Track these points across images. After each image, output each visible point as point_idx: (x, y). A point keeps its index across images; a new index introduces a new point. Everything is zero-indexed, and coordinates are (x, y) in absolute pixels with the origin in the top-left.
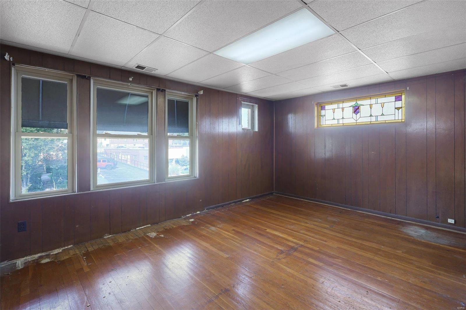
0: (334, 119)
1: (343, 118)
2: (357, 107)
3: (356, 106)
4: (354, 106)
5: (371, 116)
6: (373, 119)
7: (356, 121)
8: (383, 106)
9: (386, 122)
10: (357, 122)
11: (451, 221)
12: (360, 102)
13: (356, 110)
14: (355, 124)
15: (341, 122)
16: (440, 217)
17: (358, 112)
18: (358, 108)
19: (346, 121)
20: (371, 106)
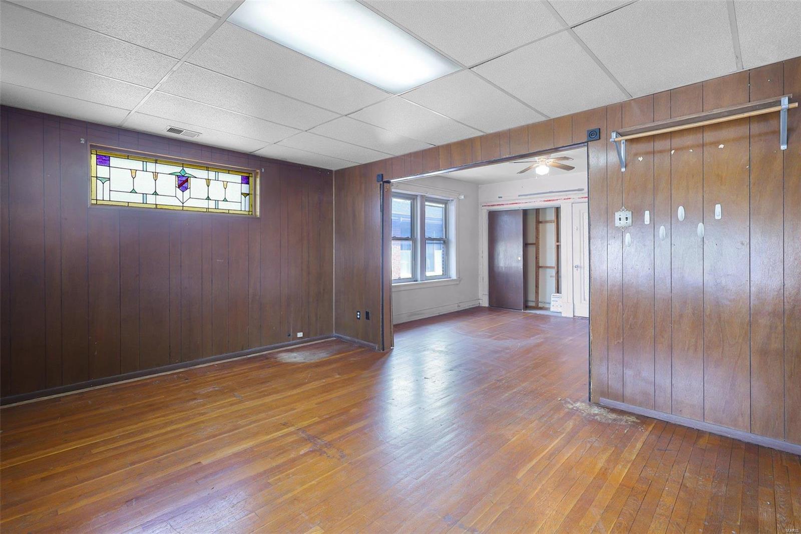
0: (133, 191)
1: (155, 193)
2: (184, 179)
3: (183, 176)
4: (179, 174)
5: (208, 198)
6: (212, 205)
7: (183, 203)
8: (225, 187)
9: (230, 212)
10: (184, 205)
11: (300, 335)
12: (189, 171)
13: (183, 183)
14: (181, 208)
15: (151, 200)
16: (291, 335)
17: (186, 188)
18: (187, 181)
19: (161, 201)
20: (208, 181)
